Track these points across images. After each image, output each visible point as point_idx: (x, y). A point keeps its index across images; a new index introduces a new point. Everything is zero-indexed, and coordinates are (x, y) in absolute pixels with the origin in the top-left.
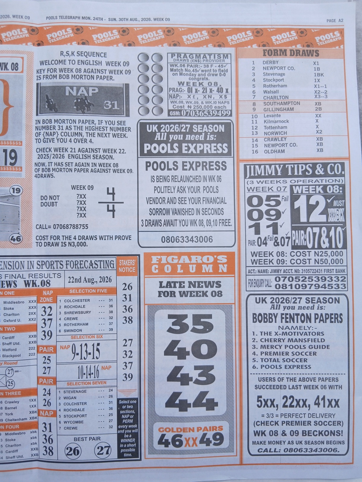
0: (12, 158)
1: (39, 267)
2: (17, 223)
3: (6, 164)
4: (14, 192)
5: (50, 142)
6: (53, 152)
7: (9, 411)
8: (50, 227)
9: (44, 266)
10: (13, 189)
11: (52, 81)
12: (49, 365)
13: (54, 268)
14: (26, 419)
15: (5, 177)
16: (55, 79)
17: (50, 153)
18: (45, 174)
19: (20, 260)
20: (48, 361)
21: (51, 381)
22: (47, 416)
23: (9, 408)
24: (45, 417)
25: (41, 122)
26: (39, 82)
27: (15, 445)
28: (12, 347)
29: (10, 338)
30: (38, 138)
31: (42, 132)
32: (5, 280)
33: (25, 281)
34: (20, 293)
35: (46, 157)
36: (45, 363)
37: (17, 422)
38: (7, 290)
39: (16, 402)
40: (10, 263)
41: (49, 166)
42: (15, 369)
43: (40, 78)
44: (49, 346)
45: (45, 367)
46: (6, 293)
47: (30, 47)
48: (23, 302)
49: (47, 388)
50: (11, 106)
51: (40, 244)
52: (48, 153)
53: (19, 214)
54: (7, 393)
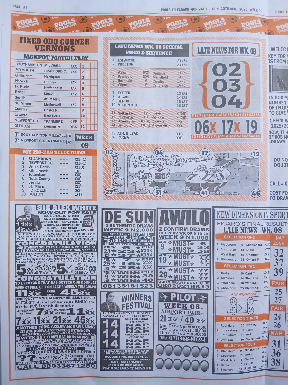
0: (253, 127)
1: (272, 216)
2: (256, 181)
3: (248, 132)
4: (255, 155)
5: (282, 114)
6: (285, 123)
7: (248, 332)
8: (282, 184)
9: (277, 216)
10: (254, 152)
11: (282, 64)
12: (280, 296)
13: (285, 218)
14: (260, 338)
15: (247, 143)
16: (284, 63)
17: (282, 123)
18: (278, 141)
19: (259, 210)
20: (280, 293)
21: (282, 308)
22: (277, 335)
23: (249, 330)
24: (275, 336)
25: (274, 97)
26: (271, 64)
27: (251, 359)
28: (253, 281)
29: (251, 274)
30: (272, 110)
31: (275, 105)
32: (248, 227)
33: (262, 228)
34: (259, 238)
35: (279, 126)
36: (277, 294)
37: (254, 340)
38: (250, 235)
39: (254, 325)
40: (251, 213)
41: (281, 133)
42: (254, 299)
43: (272, 61)
44: (281, 281)
45: (277, 297)
46: (249, 237)
47: (263, 36)
48: (261, 245)
49: (278, 313)
50: (252, 84)
51: (274, 197)
52: (280, 123)
53: (258, 173)
54: (248, 318)
